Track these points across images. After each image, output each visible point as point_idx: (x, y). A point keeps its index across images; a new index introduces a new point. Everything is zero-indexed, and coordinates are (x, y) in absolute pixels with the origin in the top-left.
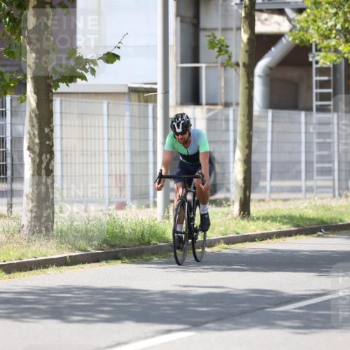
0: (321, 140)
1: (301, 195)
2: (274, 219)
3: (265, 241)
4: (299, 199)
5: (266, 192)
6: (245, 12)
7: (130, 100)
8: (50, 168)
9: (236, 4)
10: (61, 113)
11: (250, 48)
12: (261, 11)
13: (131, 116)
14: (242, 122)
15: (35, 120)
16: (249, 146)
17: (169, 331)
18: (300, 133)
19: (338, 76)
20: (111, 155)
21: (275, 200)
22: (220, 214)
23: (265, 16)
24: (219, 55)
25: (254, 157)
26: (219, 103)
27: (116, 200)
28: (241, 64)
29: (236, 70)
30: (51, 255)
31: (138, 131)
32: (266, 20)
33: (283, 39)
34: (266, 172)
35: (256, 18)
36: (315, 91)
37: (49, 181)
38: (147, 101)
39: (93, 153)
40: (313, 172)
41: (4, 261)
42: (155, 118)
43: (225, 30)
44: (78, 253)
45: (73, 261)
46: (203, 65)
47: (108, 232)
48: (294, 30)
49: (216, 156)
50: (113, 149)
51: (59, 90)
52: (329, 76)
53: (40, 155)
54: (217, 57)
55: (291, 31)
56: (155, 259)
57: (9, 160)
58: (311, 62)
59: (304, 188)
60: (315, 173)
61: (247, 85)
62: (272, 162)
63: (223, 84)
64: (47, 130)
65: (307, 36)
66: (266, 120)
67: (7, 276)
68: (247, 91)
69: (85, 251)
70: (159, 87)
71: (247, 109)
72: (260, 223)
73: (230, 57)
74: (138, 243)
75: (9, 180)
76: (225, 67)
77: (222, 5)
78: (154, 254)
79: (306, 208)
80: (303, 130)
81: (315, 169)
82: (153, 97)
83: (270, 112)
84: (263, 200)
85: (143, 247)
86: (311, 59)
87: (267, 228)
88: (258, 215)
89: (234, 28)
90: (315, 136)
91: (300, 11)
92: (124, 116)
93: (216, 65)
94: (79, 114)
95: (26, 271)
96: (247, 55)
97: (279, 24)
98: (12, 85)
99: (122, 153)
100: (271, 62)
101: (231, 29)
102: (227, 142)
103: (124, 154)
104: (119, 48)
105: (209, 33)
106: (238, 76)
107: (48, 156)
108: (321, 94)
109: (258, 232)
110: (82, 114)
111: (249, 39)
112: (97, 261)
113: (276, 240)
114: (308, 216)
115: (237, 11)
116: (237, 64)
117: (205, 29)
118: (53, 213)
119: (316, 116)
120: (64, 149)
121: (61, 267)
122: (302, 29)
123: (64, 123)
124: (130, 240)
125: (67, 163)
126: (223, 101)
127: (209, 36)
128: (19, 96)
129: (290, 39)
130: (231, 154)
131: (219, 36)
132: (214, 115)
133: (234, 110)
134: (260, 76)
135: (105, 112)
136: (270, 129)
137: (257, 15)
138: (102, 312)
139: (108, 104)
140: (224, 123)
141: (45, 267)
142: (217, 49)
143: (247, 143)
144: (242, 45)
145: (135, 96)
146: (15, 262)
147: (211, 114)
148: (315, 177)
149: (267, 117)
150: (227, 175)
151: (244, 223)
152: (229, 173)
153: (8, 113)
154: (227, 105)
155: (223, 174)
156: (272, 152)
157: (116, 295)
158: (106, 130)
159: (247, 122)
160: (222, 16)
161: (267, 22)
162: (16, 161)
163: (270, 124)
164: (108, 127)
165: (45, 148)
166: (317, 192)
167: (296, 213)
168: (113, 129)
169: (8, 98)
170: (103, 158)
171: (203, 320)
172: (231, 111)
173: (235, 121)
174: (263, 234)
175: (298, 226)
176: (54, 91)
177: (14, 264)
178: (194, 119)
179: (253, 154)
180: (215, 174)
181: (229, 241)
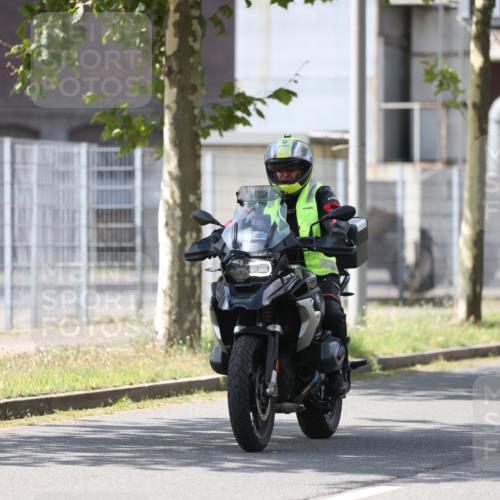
9: (464, 19)
10: (214, 173)
11: (482, 81)
24: (440, 91)
25: (488, 238)
26: (438, 159)
28: (470, 105)
29: (462, 113)
30: (198, 375)
35: (491, 38)
37: (195, 271)
38: (335, 157)
41: (131, 384)
43: (447, 55)
46: (416, 106)
49: (434, 235)
51: (209, 140)
53: (183, 234)
54: (436, 94)
57: (138, 241)
63: (444, 133)
64: (192, 198)
67: (134, 405)
68: (477, 143)
70: (352, 137)
71: (478, 169)
72: (496, 331)
75: (138, 268)
76: (448, 108)
82: (343, 151)
88: (493, 320)
95: (162, 398)
96: (478, 91)
101: (456, 54)
102: (449, 215)
104: (296, 82)
107: (194, 234)
109: (493, 344)
115: (465, 28)
116: (465, 105)
118: (201, 315)
121: (212, 393)
123: (217, 188)
133: (460, 171)
134: (497, 122)
137: (493, 34)
140: (445, 188)
141: (189, 392)
142: (436, 83)
143: (477, 216)
146: (147, 385)
147: (427, 176)
150: (449, 262)
153: (138, 174)
154: (450, 162)
155: (444, 261)
162: (149, 242)
165: (189, 224)
169: (138, 153)
172: (455, 172)
173: (461, 184)
176: (202, 141)
177: (144, 387)
178: (403, 183)
179: (485, 233)
180: (433, 261)
181: (450, 356)
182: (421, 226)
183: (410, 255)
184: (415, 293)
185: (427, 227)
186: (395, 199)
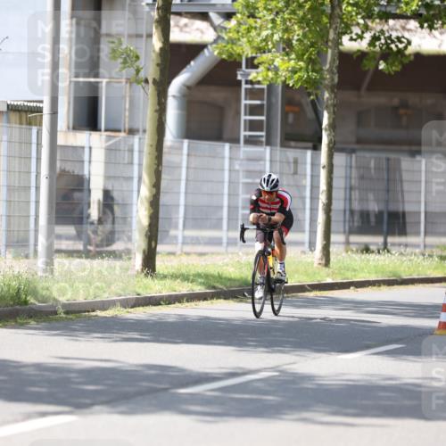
0: (250, 181)
1: (222, 249)
2: (185, 278)
3: (173, 306)
4: (219, 254)
5: (176, 244)
6: (159, 15)
7: (9, 121)
9: (148, 4)
11: (162, 61)
12: (179, 14)
13: (9, 142)
14: (149, 154)
16: (156, 185)
17: (44, 414)
18: (223, 170)
19: (273, 100)
21: (188, 254)
22: (118, 269)
23: (184, 21)
24: (124, 68)
25: (163, 199)
26: (122, 129)
28: (150, 81)
29: (143, 88)
31: (17, 160)
32: (186, 25)
33: (206, 51)
34: (178, 218)
35: (172, 23)
36: (244, 117)
38: (30, 123)
40: (237, 219)
42: (39, 144)
46: (103, 81)
48: (220, 41)
49: (115, 194)
52: (262, 99)
54: (121, 70)
55: (215, 41)
56: (33, 322)
58: (240, 81)
59: (225, 240)
60: (240, 221)
61: (158, 107)
62: (186, 206)
63: (127, 106)
65: (238, 50)
66: (179, 150)
68: (156, 115)
70: (46, 106)
71: (156, 138)
72: (168, 282)
73: (138, 71)
74: (12, 303)
76: (131, 83)
77: (130, 5)
78: (31, 317)
79: (227, 265)
80: (227, 166)
81: (240, 217)
82: (38, 118)
83: (186, 142)
84: (173, 254)
85: (18, 307)
86: (239, 78)
87: (177, 288)
88: (166, 273)
89: (145, 36)
90: (241, 174)
91: (228, 16)
96: (158, 68)
97: (202, 32)
100: (189, 79)
101: (141, 36)
102: (131, 178)
105: (115, 40)
106: (147, 96)
108: (251, 121)
109: (165, 293)
111: (161, 49)
113: (187, 304)
114: (228, 275)
115: (149, 12)
116: (146, 81)
119: (244, 150)
122: (233, 42)
124: (2, 298)
126: (127, 126)
129: (216, 53)
131: (126, 43)
132: (115, 143)
133: (140, 139)
134: (174, 96)
136: (184, 164)
137: (173, 20)
140: (126, 154)
142: (120, 60)
143: (154, 180)
144: (153, 55)
145: (15, 117)
147: (111, 142)
149: (181, 148)
150: (129, 219)
151: (149, 281)
152: (131, 217)
154: (132, 132)
155: (125, 219)
156: (186, 193)
159: (156, 154)
161: (187, 29)
163: (185, 157)
166: (242, 246)
167: (213, 271)
171: (88, 401)
172: (136, 139)
173: (140, 152)
174: (170, 296)
175: (213, 288)
178: (90, 148)
179: (161, 194)
180: (114, 218)
181: (127, 304)
182: (104, 186)
183: (94, 213)
184: (97, 246)
185: (110, 188)
186: (83, 162)
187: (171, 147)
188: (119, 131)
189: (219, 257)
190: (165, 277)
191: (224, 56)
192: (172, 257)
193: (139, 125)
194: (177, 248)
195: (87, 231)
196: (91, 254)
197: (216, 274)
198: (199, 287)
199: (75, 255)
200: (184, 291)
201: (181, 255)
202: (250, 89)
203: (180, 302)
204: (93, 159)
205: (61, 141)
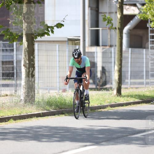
0: (152, 62)
1: (144, 86)
2: (132, 96)
3: (128, 106)
4: (142, 88)
5: (128, 84)
6: (119, 5)
7: (68, 44)
8: (33, 74)
9: (115, 2)
10: (38, 50)
11: (121, 21)
12: (126, 5)
13: (69, 51)
14: (118, 54)
15: (27, 53)
16: (121, 64)
17: (86, 146)
18: (143, 58)
20: (60, 68)
21: (132, 88)
22: (108, 94)
23: (128, 7)
25: (123, 69)
26: (108, 45)
27: (62, 88)
28: (117, 28)
29: (115, 31)
30: (34, 112)
32: (128, 8)
33: (136, 17)
34: (128, 76)
35: (124, 8)
36: (150, 40)
37: (33, 80)
38: (76, 44)
39: (52, 67)
40: (149, 75)
41: (13, 115)
43: (110, 13)
44: (45, 111)
45: (44, 115)
46: (100, 29)
47: (59, 102)
48: (140, 13)
49: (106, 68)
50: (61, 65)
51: (37, 40)
53: (29, 68)
54: (107, 25)
55: (139, 14)
57: (15, 71)
58: (148, 27)
59: (145, 83)
60: (150, 76)
61: (120, 37)
62: (131, 71)
63: (109, 37)
64: (32, 57)
65: (146, 16)
66: (128, 53)
67: (14, 121)
68: (120, 40)
69: (49, 110)
70: (81, 38)
71: (120, 48)
72: (126, 98)
73: (112, 25)
75: (15, 79)
76: (110, 29)
77: (109, 2)
79: (146, 91)
80: (145, 57)
81: (150, 75)
82: (79, 43)
83: (130, 49)
84: (127, 88)
86: (148, 26)
87: (129, 100)
88: (125, 95)
89: (114, 13)
90: (150, 60)
91: (143, 5)
92: (66, 51)
93: (106, 28)
94: (46, 50)
95: (23, 119)
96: (120, 24)
97: (134, 11)
98: (17, 37)
99: (65, 67)
100: (130, 27)
101: (113, 13)
102: (111, 62)
103: (66, 68)
104: (64, 21)
105: (103, 15)
106: (116, 33)
107: (32, 69)
108: (152, 41)
109: (125, 102)
110: (47, 50)
111: (121, 17)
112: (54, 115)
113: (133, 105)
114: (147, 95)
115: (115, 5)
116: (116, 28)
117: (101, 13)
118: (35, 94)
119: (150, 51)
120: (39, 66)
121: (38, 118)
122: (144, 13)
123: (39, 54)
124: (69, 106)
125: (41, 72)
126: (109, 44)
127: (103, 16)
128: (19, 42)
129: (139, 17)
130: (113, 68)
131: (108, 16)
132: (105, 50)
133: (114, 49)
134: (125, 33)
135: (57, 49)
136: (130, 57)
137: (124, 6)
138: (56, 137)
139: (59, 46)
140: (110, 54)
141: (31, 117)
142: (107, 22)
143: (120, 63)
144: (118, 20)
145: (70, 42)
146: (18, 115)
148: (150, 78)
149: (128, 51)
150: (111, 77)
151: (119, 98)
152: (112, 76)
153: (15, 50)
154: (111, 46)
155: (109, 77)
156: (131, 67)
157: (62, 130)
158: (58, 57)
159: (120, 53)
160: (109, 7)
161: (128, 10)
162: (18, 71)
163: (130, 55)
164: (59, 56)
165: (31, 65)
166: (151, 85)
168: (61, 57)
169: (15, 43)
170: (57, 70)
171: (100, 141)
172: (113, 49)
173: (114, 53)
174: (127, 103)
175: (142, 99)
176: (35, 40)
177: (17, 116)
178: (97, 52)
179: (122, 68)
180: (106, 77)
181: (112, 106)
182: (102, 65)
183: (99, 75)
184: (100, 86)
185: (104, 66)
186: (94, 57)
187: (125, 51)
188: (106, 46)
189: (143, 89)
190: (125, 96)
191: (142, 19)
192: (127, 89)
193: (113, 44)
194: (128, 86)
195: (97, 81)
196: (99, 89)
197: (142, 95)
198: (137, 99)
199: (93, 90)
200: (132, 101)
201: (129, 88)
202: (152, 30)
203: (130, 105)
204: (98, 56)
205: (87, 50)
